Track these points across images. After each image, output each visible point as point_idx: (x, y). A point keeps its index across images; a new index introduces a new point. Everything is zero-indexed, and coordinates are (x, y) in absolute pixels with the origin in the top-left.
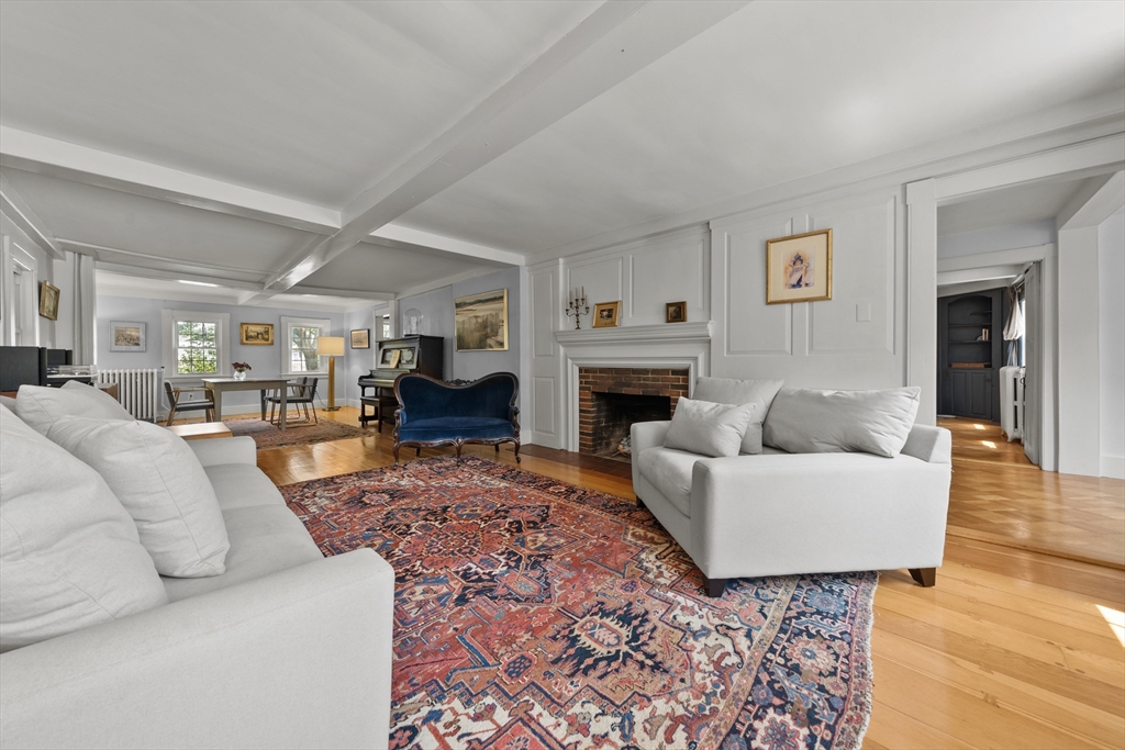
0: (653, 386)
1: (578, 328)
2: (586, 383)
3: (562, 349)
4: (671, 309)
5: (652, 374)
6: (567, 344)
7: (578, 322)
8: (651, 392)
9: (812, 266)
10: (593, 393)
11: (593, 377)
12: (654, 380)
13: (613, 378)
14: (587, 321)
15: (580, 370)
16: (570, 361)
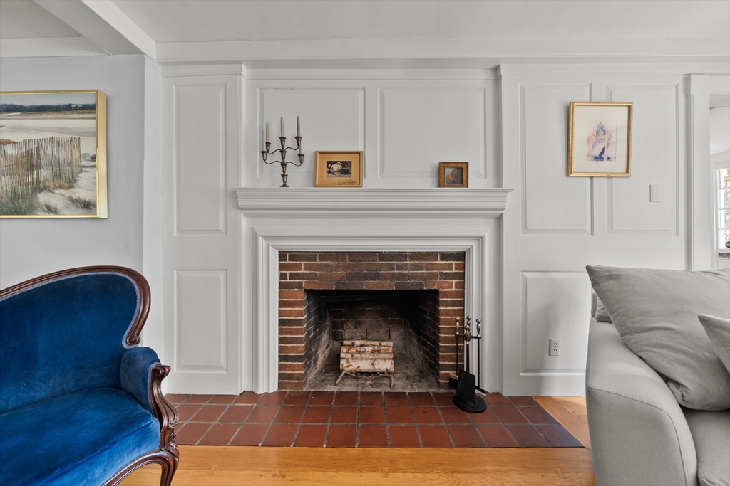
0: (412, 277)
1: (285, 185)
2: (292, 276)
3: (244, 223)
4: (448, 171)
5: (411, 259)
6: (252, 212)
7: (284, 176)
8: (410, 284)
9: (613, 140)
10: (308, 292)
11: (307, 267)
12: (415, 267)
13: (346, 267)
14: (298, 176)
15: (282, 256)
16: (262, 243)
